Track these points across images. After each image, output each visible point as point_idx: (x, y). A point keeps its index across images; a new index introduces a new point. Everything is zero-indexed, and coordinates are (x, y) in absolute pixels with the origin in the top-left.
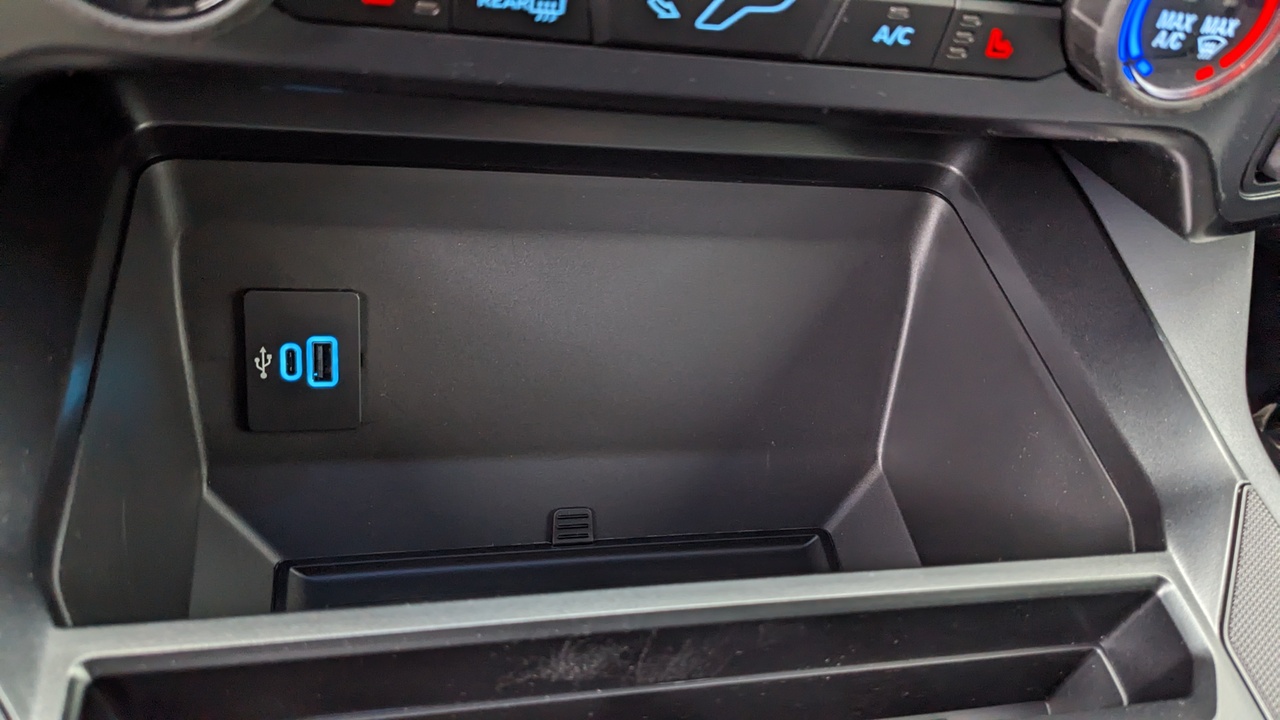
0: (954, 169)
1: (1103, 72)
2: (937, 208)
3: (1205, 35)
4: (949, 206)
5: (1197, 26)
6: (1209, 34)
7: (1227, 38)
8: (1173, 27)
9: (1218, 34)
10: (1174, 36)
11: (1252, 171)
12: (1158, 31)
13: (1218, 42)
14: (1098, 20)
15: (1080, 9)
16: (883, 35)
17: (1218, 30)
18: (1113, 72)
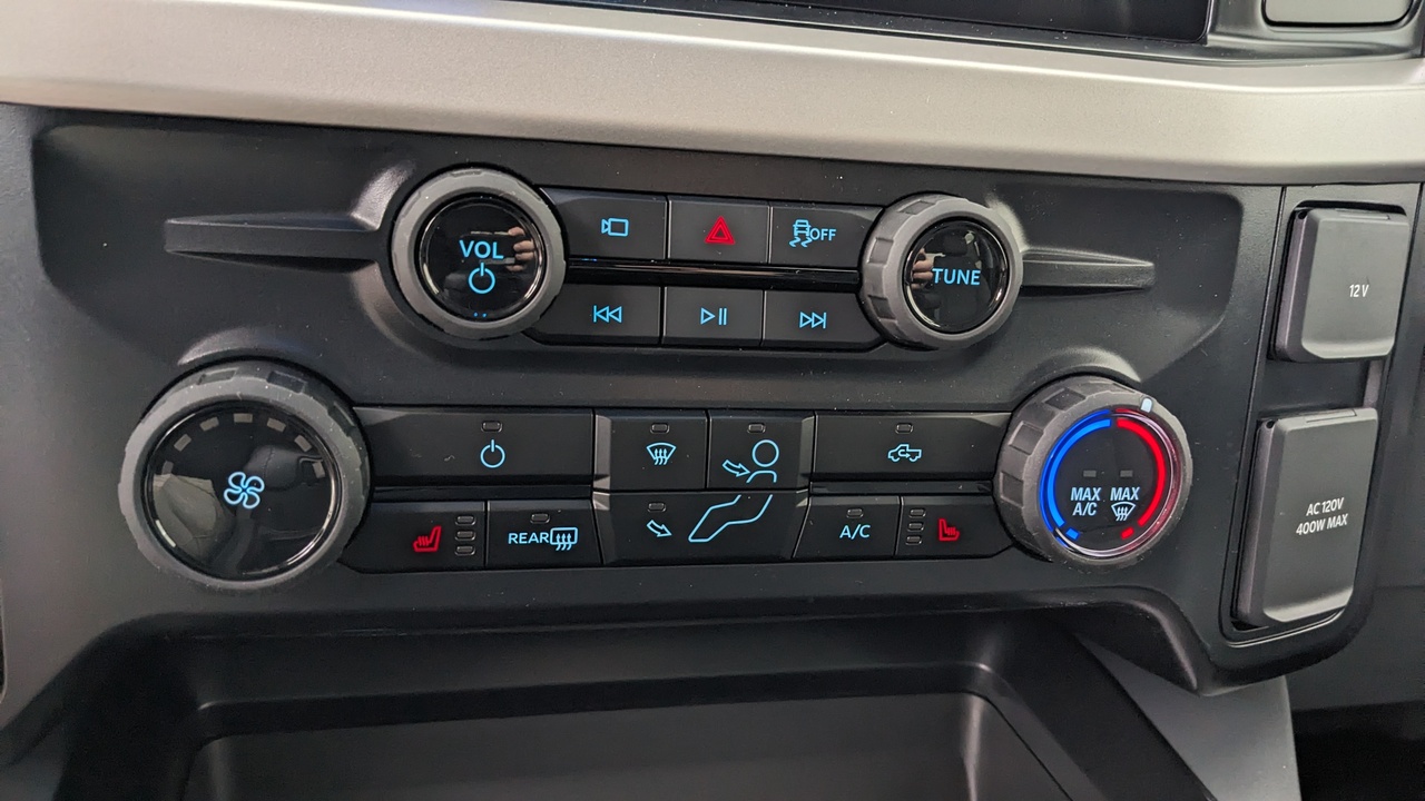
0: (983, 667)
1: (1039, 542)
2: (977, 708)
3: (1114, 502)
4: (987, 704)
5: (1105, 495)
6: (1118, 501)
7: (1134, 501)
8: (1084, 499)
9: (1126, 499)
10: (1089, 506)
11: (1227, 620)
12: (1075, 502)
13: (1130, 507)
14: (1020, 501)
15: (1005, 495)
16: (846, 532)
17: (1124, 499)
18: (1047, 541)
